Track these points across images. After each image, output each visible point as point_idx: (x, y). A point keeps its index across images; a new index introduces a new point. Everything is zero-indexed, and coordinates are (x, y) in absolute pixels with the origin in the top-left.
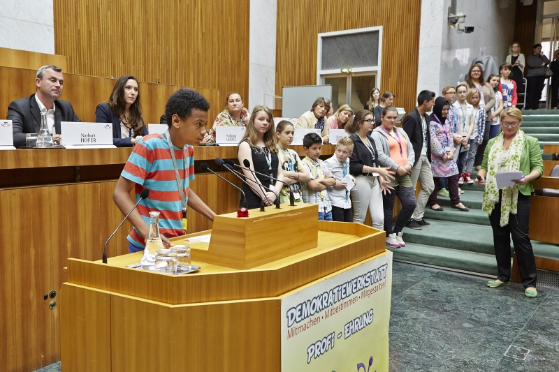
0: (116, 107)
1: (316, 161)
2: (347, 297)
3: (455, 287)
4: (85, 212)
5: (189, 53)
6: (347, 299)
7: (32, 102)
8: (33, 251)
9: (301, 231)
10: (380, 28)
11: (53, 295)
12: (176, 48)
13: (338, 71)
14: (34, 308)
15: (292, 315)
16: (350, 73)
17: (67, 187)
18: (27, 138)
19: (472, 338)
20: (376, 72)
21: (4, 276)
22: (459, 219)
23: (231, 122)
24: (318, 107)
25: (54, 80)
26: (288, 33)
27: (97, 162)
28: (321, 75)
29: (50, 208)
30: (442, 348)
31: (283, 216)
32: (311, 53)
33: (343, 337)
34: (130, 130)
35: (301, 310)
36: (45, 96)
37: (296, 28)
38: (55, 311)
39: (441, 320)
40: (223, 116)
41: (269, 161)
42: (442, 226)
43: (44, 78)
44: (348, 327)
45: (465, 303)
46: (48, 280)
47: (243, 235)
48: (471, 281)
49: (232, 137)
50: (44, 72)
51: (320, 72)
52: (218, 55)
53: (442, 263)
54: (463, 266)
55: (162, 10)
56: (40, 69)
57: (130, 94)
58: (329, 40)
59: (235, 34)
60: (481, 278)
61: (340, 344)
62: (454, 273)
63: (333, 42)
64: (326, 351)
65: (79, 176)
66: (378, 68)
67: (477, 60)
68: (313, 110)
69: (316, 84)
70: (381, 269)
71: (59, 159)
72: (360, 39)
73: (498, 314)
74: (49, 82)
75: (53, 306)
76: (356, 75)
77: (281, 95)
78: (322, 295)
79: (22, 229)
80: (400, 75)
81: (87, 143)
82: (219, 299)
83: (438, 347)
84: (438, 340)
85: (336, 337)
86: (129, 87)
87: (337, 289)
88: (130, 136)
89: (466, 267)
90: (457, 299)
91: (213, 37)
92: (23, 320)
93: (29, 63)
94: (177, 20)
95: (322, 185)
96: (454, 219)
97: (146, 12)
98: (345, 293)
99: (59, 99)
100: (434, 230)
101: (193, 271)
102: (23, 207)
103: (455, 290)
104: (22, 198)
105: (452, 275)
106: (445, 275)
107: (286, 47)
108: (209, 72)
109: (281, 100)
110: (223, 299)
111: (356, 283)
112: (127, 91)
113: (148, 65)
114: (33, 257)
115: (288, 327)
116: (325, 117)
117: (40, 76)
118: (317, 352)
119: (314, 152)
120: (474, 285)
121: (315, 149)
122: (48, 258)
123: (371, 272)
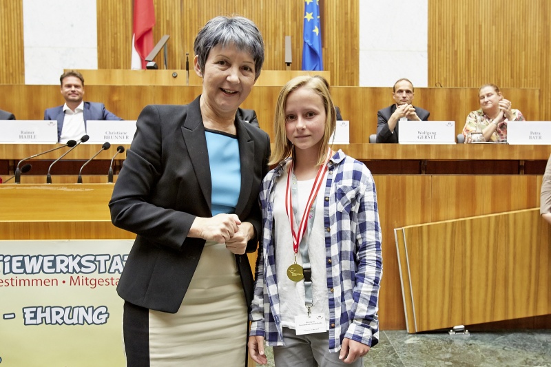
123: (95, 256)
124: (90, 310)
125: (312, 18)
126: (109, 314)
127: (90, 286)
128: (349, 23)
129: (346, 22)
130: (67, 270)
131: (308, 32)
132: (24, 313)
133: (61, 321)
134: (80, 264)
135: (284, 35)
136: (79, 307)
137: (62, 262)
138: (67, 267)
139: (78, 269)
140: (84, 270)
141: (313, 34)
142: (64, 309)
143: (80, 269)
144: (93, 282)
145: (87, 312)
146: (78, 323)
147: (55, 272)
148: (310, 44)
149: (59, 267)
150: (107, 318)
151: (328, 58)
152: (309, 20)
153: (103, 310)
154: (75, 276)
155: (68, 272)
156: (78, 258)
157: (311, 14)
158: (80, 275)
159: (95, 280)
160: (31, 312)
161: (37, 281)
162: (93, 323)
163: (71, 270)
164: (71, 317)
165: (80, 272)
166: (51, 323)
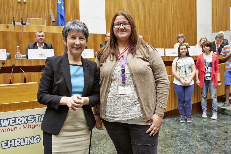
5: (165, 22)
12: (159, 21)
25: (39, 36)
26: (217, 9)
32: (227, 17)
37: (220, 7)
52: (180, 22)
55: (152, 7)
59: (189, 13)
69: (229, 30)
91: (177, 15)
94: (159, 10)
97: (145, 8)
107: (216, 15)
108: (176, 29)
113: (146, 29)
123: (34, 115)
124: (32, 138)
125: (61, 3)
126: (41, 138)
127: (32, 128)
128: (75, 6)
129: (74, 5)
130: (21, 123)
131: (59, 8)
132: (2, 144)
133: (19, 145)
134: (27, 120)
135: (48, 9)
136: (27, 137)
137: (19, 120)
138: (21, 122)
139: (26, 122)
140: (29, 122)
141: (61, 9)
142: (21, 139)
143: (27, 122)
144: (33, 126)
145: (31, 139)
146: (27, 144)
147: (16, 125)
148: (60, 14)
149: (17, 122)
150: (40, 140)
151: (67, 19)
152: (59, 3)
153: (38, 137)
154: (25, 125)
155: (22, 124)
156: (26, 117)
157: (60, 1)
158: (27, 124)
159: (34, 125)
160: (5, 143)
161: (7, 129)
162: (34, 143)
163: (23, 123)
164: (24, 142)
165: (27, 123)
166: (15, 146)
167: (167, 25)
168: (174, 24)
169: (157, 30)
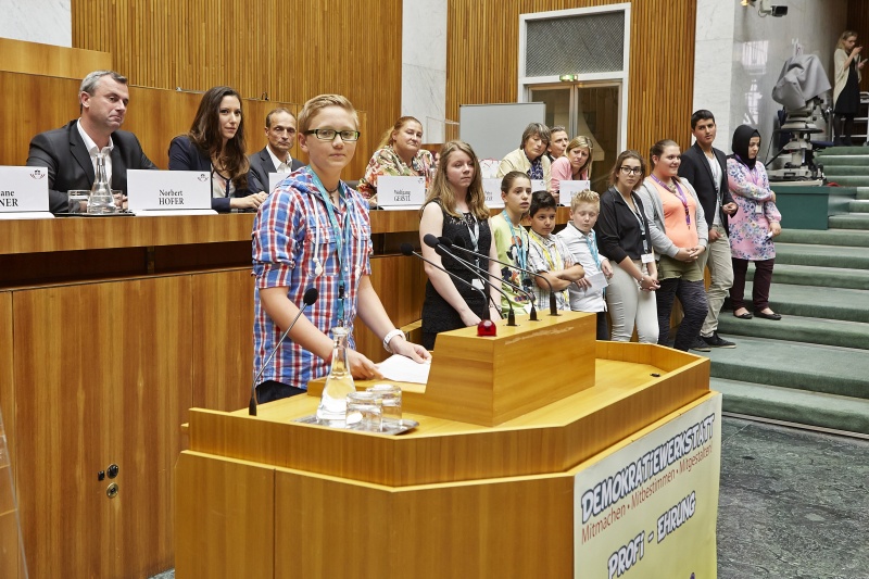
0: (206, 143)
1: (548, 238)
2: (660, 470)
3: (782, 451)
4: (167, 326)
5: (300, 46)
6: (661, 475)
7: (73, 135)
8: (81, 396)
9: (572, 358)
10: (627, 7)
11: (113, 473)
13: (555, 78)
14: (81, 497)
15: (588, 501)
16: (575, 82)
17: (138, 283)
18: (71, 197)
19: (826, 539)
20: (621, 81)
21: (33, 439)
22: (777, 334)
23: (397, 167)
24: (531, 140)
25: (115, 98)
26: (467, 13)
27: (188, 240)
28: (526, 86)
29: (111, 318)
30: (779, 558)
31: (546, 333)
32: (507, 49)
33: (655, 541)
34: (228, 182)
35: (600, 494)
36: (97, 123)
37: (482, 6)
38: (117, 500)
39: (768, 508)
40: (383, 158)
41: (475, 237)
42: (749, 346)
43: (97, 93)
44: (663, 523)
45: (803, 479)
46: (106, 446)
47: (489, 367)
48: (806, 441)
49: (402, 195)
50: (97, 83)
51: (523, 80)
52: (350, 49)
53: (754, 409)
54: (792, 415)
56: (89, 76)
57: (229, 120)
58: (539, 26)
59: (379, 15)
60: (823, 436)
61: (652, 551)
62: (775, 428)
63: (545, 29)
64: (633, 564)
65: (153, 264)
66: (624, 74)
67: (793, 62)
68: (523, 147)
69: (515, 100)
70: (706, 423)
71: (127, 234)
72: (593, 24)
73: (861, 498)
74: (105, 100)
75: (113, 491)
76: (586, 86)
77: (457, 119)
78: (628, 468)
79: (64, 356)
80: (661, 87)
81: (170, 206)
82: (469, 476)
83: (771, 556)
84: (770, 543)
85: (646, 541)
86: (226, 111)
87: (647, 458)
88: (227, 193)
89: (796, 416)
90: (790, 472)
91: (341, 18)
92: (63, 518)
93: (48, 65)
95: (561, 281)
96: (767, 334)
98: (658, 464)
99: (120, 132)
100: (739, 353)
101: (406, 428)
102: (67, 317)
103: (781, 457)
104: (65, 302)
105: (773, 431)
106: (761, 430)
107: (466, 36)
108: (335, 79)
109: (457, 129)
110: (477, 476)
111: (673, 447)
112: (223, 118)
114: (81, 406)
115: (583, 523)
116: (545, 158)
117: (90, 90)
118: (622, 567)
119: (541, 223)
120: (813, 448)
121: (543, 217)
122: (106, 407)
167: (307, 59)
168: (328, 57)
169: (272, 77)
